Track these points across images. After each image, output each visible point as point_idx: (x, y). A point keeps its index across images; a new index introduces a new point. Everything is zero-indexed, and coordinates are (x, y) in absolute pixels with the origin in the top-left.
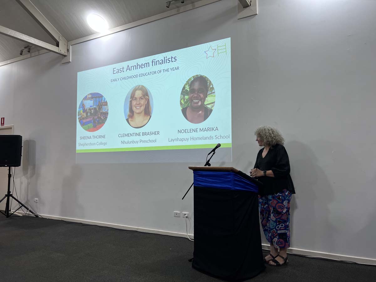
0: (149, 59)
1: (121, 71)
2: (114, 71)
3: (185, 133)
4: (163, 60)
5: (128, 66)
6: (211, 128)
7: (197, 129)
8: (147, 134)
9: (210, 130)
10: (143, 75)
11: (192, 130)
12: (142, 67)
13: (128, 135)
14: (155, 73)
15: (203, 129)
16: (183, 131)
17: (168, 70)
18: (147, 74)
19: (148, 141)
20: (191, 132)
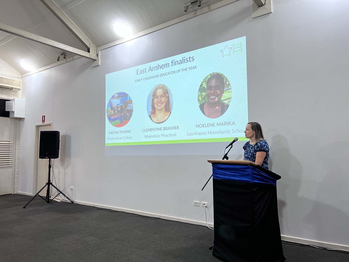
0: (169, 60)
1: (143, 72)
2: (137, 72)
3: (203, 127)
4: (181, 61)
5: (150, 67)
6: (228, 122)
7: (214, 124)
8: (167, 129)
9: (227, 124)
10: (164, 75)
11: (209, 124)
12: (162, 67)
13: (150, 130)
14: (174, 72)
15: (220, 123)
16: (201, 126)
17: (186, 70)
18: (167, 74)
19: (169, 135)
20: (208, 126)
